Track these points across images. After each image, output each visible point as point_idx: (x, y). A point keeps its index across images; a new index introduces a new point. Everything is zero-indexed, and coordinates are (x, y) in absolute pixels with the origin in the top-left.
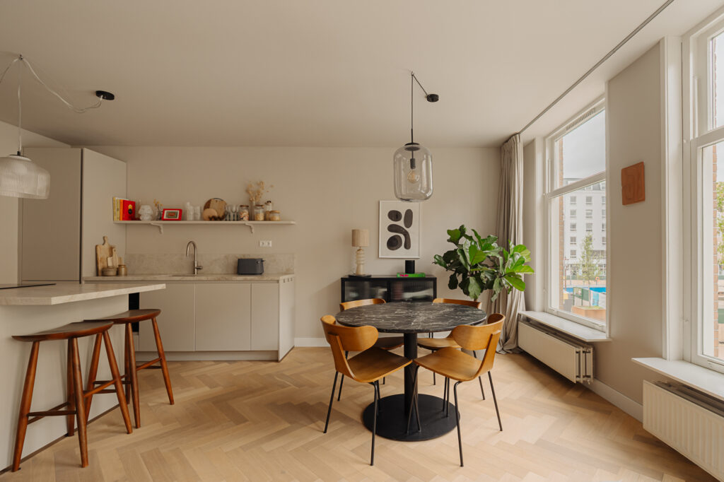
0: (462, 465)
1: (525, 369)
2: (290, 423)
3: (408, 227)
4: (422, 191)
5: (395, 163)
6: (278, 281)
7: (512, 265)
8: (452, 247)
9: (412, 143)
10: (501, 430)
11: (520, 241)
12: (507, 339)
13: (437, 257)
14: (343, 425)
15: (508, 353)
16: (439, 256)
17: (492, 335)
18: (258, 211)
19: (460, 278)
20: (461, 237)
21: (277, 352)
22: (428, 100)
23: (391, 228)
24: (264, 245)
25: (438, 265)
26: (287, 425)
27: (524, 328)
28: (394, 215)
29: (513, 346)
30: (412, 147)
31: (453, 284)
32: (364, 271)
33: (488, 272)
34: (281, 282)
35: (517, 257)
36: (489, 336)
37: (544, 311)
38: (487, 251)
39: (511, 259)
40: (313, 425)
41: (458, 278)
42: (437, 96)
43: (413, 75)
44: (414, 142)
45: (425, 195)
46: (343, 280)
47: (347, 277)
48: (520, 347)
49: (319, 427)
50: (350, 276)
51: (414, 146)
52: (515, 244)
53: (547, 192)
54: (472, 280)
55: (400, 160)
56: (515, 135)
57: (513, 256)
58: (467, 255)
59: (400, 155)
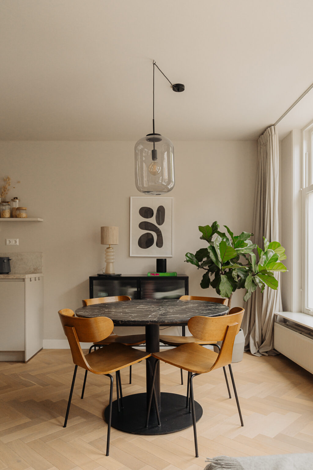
0: (197, 456)
1: (278, 370)
2: (30, 418)
3: (159, 224)
4: (164, 183)
5: (136, 154)
6: (24, 280)
7: (265, 262)
8: (205, 245)
9: (154, 134)
10: (242, 425)
11: (276, 238)
12: (262, 341)
13: (189, 255)
14: (83, 420)
15: (263, 355)
16: (191, 254)
17: (228, 327)
18: (4, 207)
19: (212, 277)
20: (213, 234)
21: (23, 353)
22: (174, 90)
23: (143, 226)
24: (11, 243)
25: (189, 263)
26: (28, 420)
27: (280, 329)
28: (146, 212)
29: (269, 348)
30: (154, 138)
31: (205, 284)
32: (113, 270)
33: (240, 269)
34: (27, 280)
35: (271, 254)
36: (225, 327)
37: (301, 312)
38: (240, 248)
39: (264, 257)
40: (53, 421)
41: (210, 277)
42: (183, 86)
43: (154, 64)
44: (155, 133)
45: (166, 187)
46: (92, 279)
47: (97, 276)
48: (275, 348)
49: (59, 422)
50: (99, 275)
51: (156, 136)
52: (270, 241)
53: (304, 187)
54: (223, 278)
55: (142, 151)
56: (270, 127)
57: (266, 253)
58: (218, 251)
59: (140, 147)
